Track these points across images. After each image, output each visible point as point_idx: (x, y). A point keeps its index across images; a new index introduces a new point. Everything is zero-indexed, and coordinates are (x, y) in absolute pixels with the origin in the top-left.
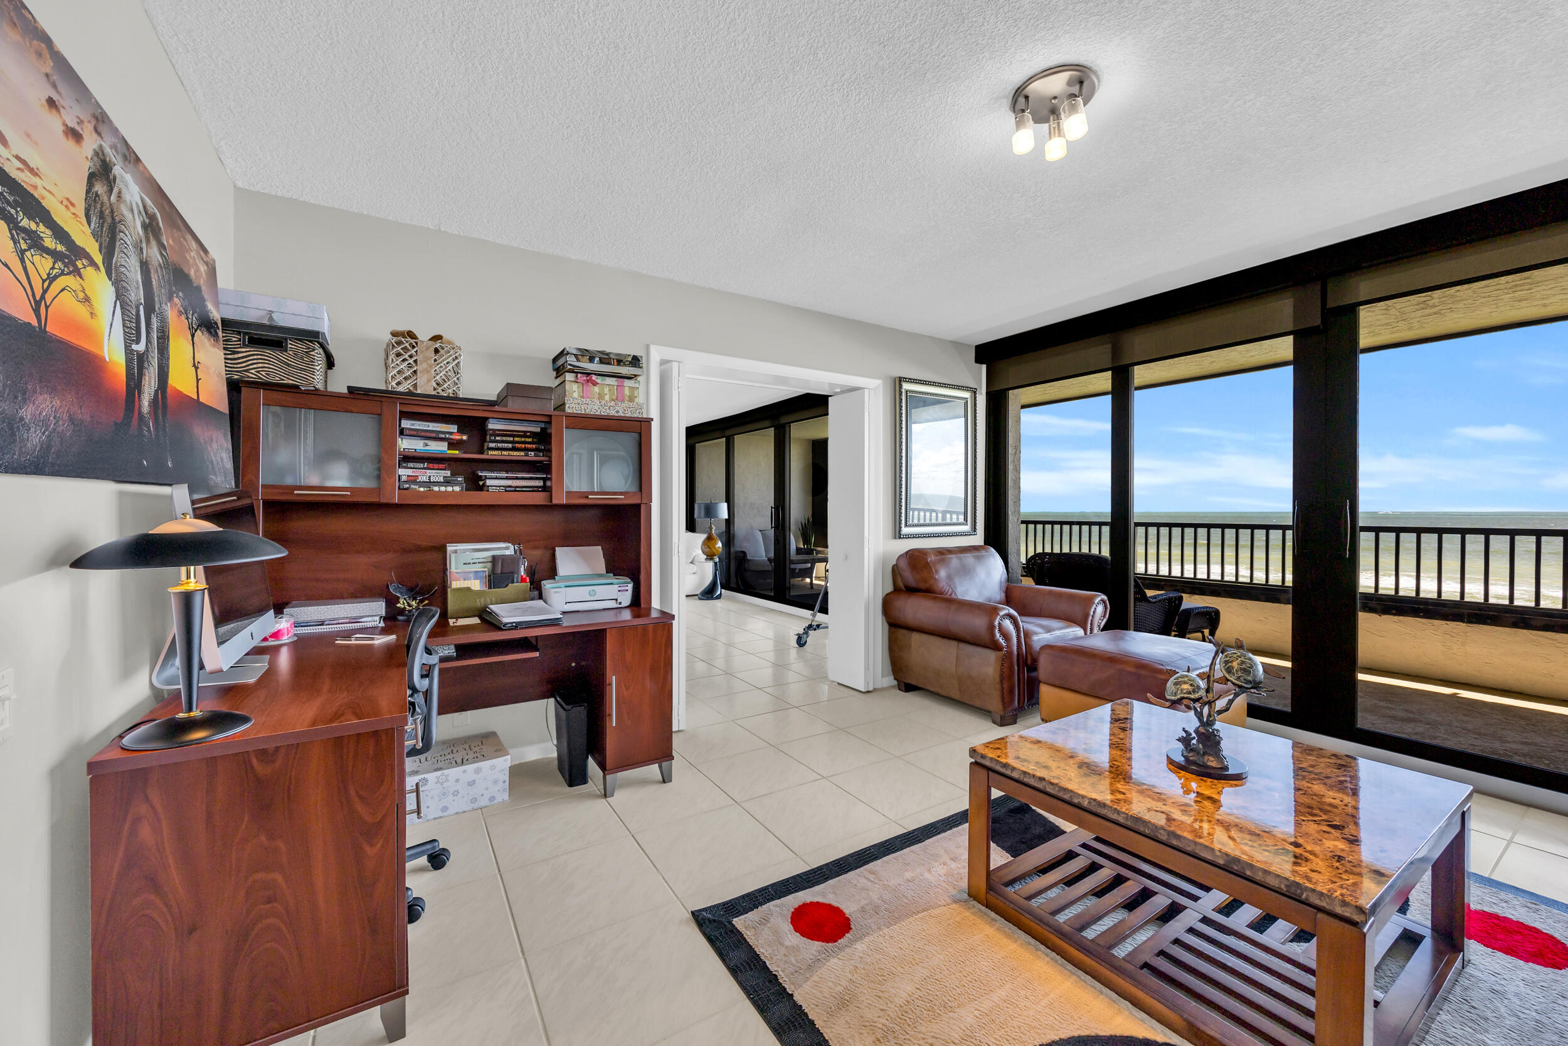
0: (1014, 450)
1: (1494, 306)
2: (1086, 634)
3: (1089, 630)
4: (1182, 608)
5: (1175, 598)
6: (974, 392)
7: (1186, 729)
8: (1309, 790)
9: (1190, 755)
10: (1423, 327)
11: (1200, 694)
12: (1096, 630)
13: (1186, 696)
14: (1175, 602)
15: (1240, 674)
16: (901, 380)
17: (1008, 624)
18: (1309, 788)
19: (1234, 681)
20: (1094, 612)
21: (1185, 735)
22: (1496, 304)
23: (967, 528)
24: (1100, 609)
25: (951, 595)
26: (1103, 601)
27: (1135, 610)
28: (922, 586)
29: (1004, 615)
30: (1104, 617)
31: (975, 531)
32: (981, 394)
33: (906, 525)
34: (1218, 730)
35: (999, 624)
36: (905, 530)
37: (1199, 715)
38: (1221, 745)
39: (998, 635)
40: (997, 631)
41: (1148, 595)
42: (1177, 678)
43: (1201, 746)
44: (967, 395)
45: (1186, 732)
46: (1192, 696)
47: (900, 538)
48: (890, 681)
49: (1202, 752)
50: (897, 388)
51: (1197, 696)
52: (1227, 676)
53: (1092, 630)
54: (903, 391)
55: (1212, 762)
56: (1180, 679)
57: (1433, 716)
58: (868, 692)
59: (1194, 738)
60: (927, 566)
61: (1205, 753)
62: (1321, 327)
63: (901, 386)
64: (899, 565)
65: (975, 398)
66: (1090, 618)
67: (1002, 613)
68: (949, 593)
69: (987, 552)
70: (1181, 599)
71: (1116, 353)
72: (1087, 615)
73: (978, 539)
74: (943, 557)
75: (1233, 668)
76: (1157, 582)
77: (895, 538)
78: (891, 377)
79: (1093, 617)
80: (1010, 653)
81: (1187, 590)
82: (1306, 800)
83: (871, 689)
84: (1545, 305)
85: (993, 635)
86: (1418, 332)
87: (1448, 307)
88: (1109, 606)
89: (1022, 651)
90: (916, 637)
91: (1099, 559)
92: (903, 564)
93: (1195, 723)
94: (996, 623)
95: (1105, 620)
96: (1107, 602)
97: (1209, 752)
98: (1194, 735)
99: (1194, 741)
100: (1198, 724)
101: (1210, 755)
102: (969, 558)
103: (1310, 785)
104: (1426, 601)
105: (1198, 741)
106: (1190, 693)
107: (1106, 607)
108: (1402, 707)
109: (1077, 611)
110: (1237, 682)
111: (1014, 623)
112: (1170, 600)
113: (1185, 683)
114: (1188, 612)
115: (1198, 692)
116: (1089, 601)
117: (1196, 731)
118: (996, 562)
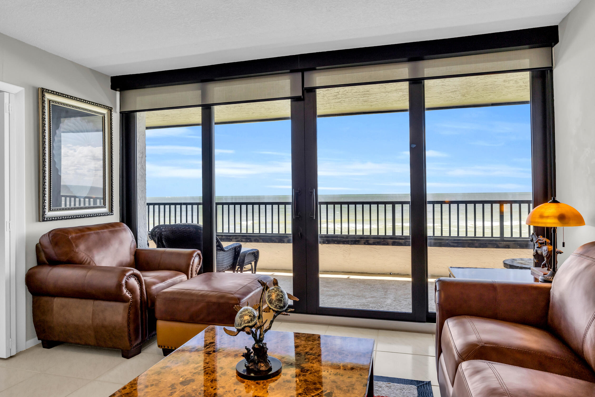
0: (141, 155)
1: (357, 103)
2: (188, 278)
3: (190, 275)
4: (241, 252)
5: (238, 246)
6: (110, 110)
7: (247, 347)
8: (312, 369)
9: (250, 365)
10: (335, 108)
11: (255, 321)
12: (194, 275)
13: (247, 325)
14: (238, 249)
15: (277, 303)
16: (44, 91)
17: (133, 282)
18: (312, 367)
19: (274, 309)
20: (193, 263)
21: (246, 351)
22: (358, 102)
23: (105, 210)
24: (197, 260)
25: (89, 263)
26: (199, 255)
27: (217, 257)
28: (64, 258)
29: (130, 275)
30: (199, 264)
31: (112, 212)
32: (116, 112)
33: (50, 210)
34: (265, 344)
35: (126, 282)
36: (49, 214)
37: (255, 336)
38: (267, 353)
39: (125, 290)
40: (124, 288)
41: (224, 247)
42: (241, 313)
43: (256, 357)
44: (105, 111)
45: (247, 349)
46: (250, 324)
47: (44, 221)
48: (35, 341)
49: (257, 362)
50: (40, 97)
51: (253, 323)
52: (270, 306)
53: (192, 274)
54: (46, 100)
55: (263, 367)
56: (243, 313)
57: (343, 291)
58: (11, 357)
59: (252, 352)
60: (69, 242)
61: (259, 362)
62: (302, 97)
63: (43, 96)
64: (42, 243)
65: (111, 115)
66: (191, 267)
67: (128, 274)
68: (88, 262)
69: (120, 227)
70: (240, 247)
71: (204, 95)
72: (188, 265)
73: (115, 218)
74: (83, 233)
75: (273, 300)
76: (229, 237)
77: (39, 221)
78: (34, 87)
79: (192, 266)
80: (135, 302)
81: (244, 240)
82: (312, 378)
83: (13, 353)
84: (371, 106)
85: (121, 291)
86: (333, 110)
87: (343, 100)
88: (202, 257)
89: (144, 299)
90: (57, 302)
91: (196, 227)
92: (46, 242)
93: (253, 342)
94: (124, 282)
95: (200, 266)
96: (201, 255)
97: (261, 360)
98: (252, 350)
99: (252, 355)
100: (254, 342)
101: (261, 362)
102: (106, 233)
103: (312, 365)
104: (337, 236)
105: (254, 354)
106: (249, 322)
107: (200, 258)
108: (332, 289)
109: (182, 262)
110: (275, 309)
111: (138, 279)
112: (235, 248)
113: (246, 315)
114: (245, 254)
115: (254, 320)
116: (190, 255)
117: (254, 348)
118: (128, 234)
